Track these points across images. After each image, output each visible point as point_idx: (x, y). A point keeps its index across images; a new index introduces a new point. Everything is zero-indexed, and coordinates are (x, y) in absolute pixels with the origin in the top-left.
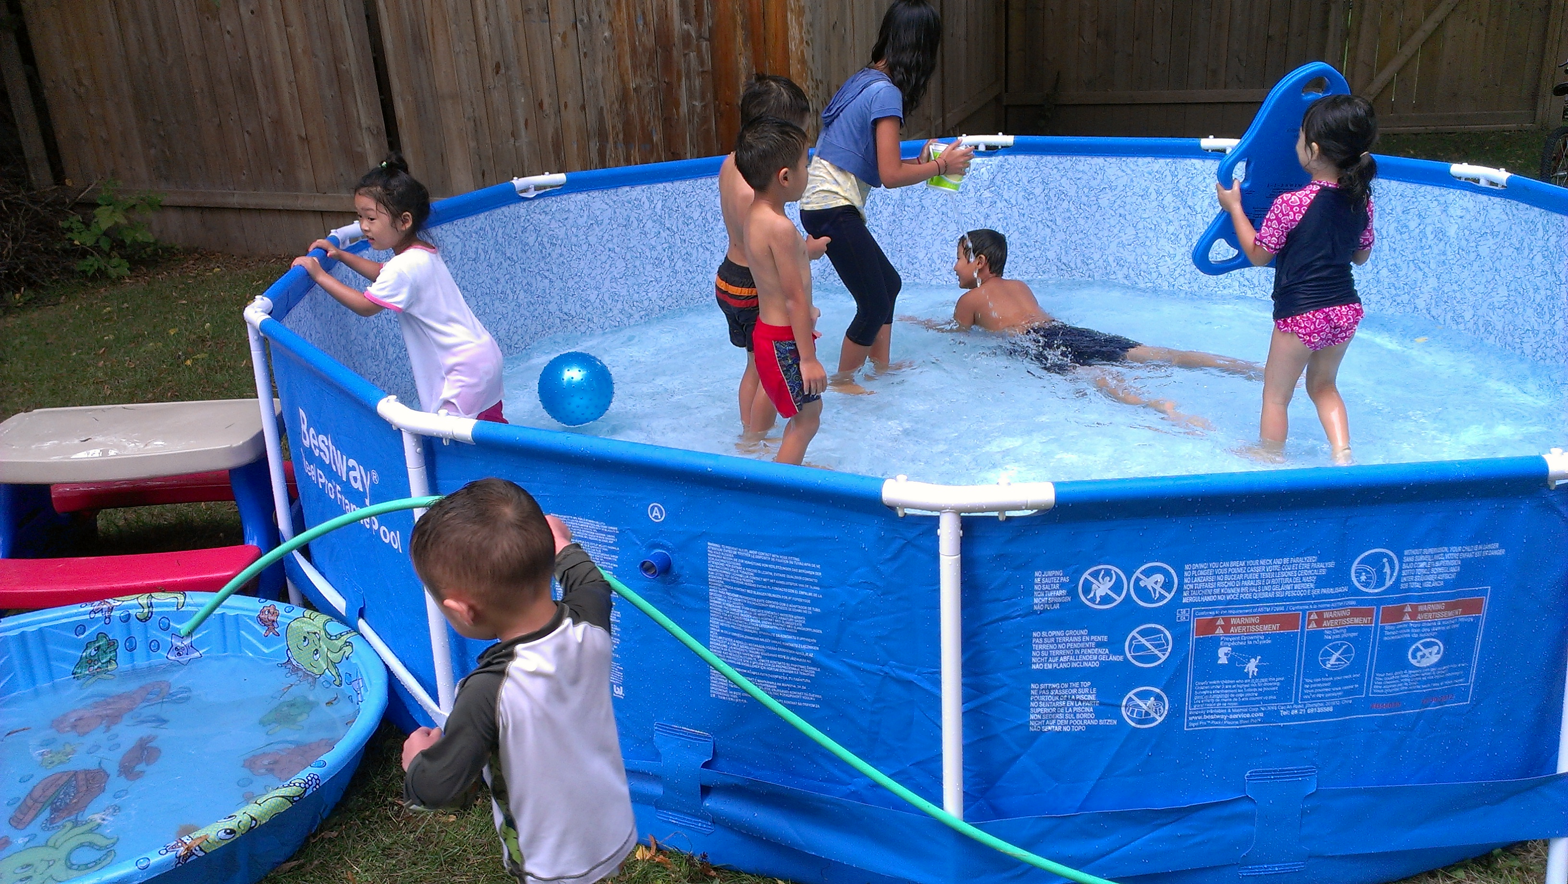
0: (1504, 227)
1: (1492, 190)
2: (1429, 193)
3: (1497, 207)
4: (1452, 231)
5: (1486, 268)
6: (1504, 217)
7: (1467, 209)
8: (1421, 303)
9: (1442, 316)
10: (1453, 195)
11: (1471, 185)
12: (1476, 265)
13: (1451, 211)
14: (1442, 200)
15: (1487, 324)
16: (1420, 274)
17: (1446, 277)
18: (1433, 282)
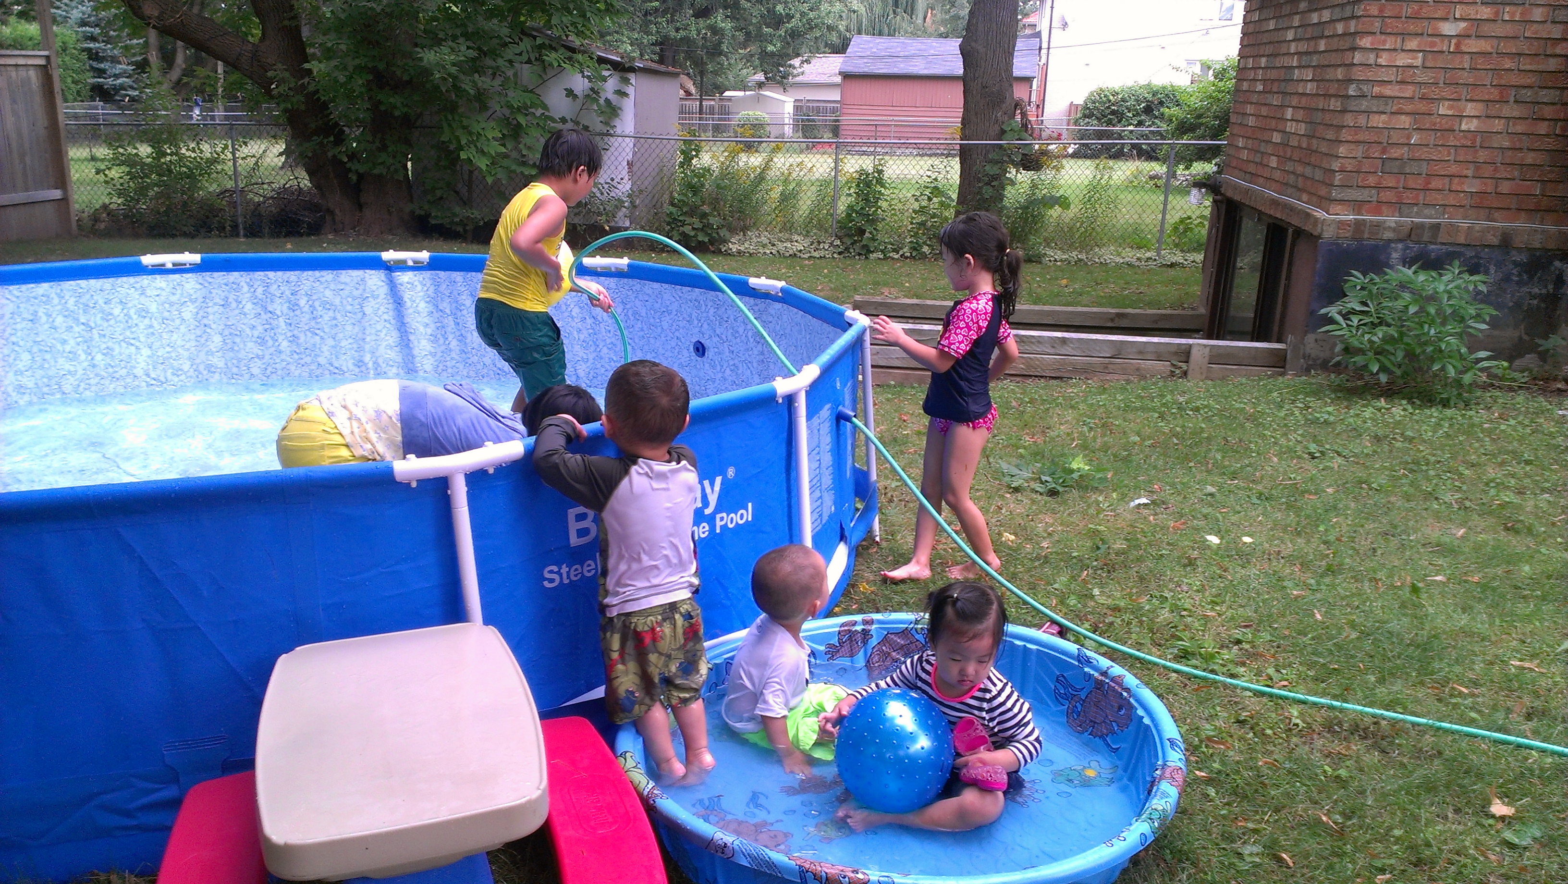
0: (199, 295)
1: (179, 269)
2: (125, 285)
3: (190, 281)
4: (153, 308)
5: (192, 327)
6: (200, 287)
7: (162, 289)
8: (139, 372)
9: (162, 375)
10: (145, 280)
11: (160, 270)
12: (182, 327)
13: (149, 292)
14: (138, 286)
15: (210, 368)
16: (133, 349)
17: (157, 345)
18: (146, 352)
